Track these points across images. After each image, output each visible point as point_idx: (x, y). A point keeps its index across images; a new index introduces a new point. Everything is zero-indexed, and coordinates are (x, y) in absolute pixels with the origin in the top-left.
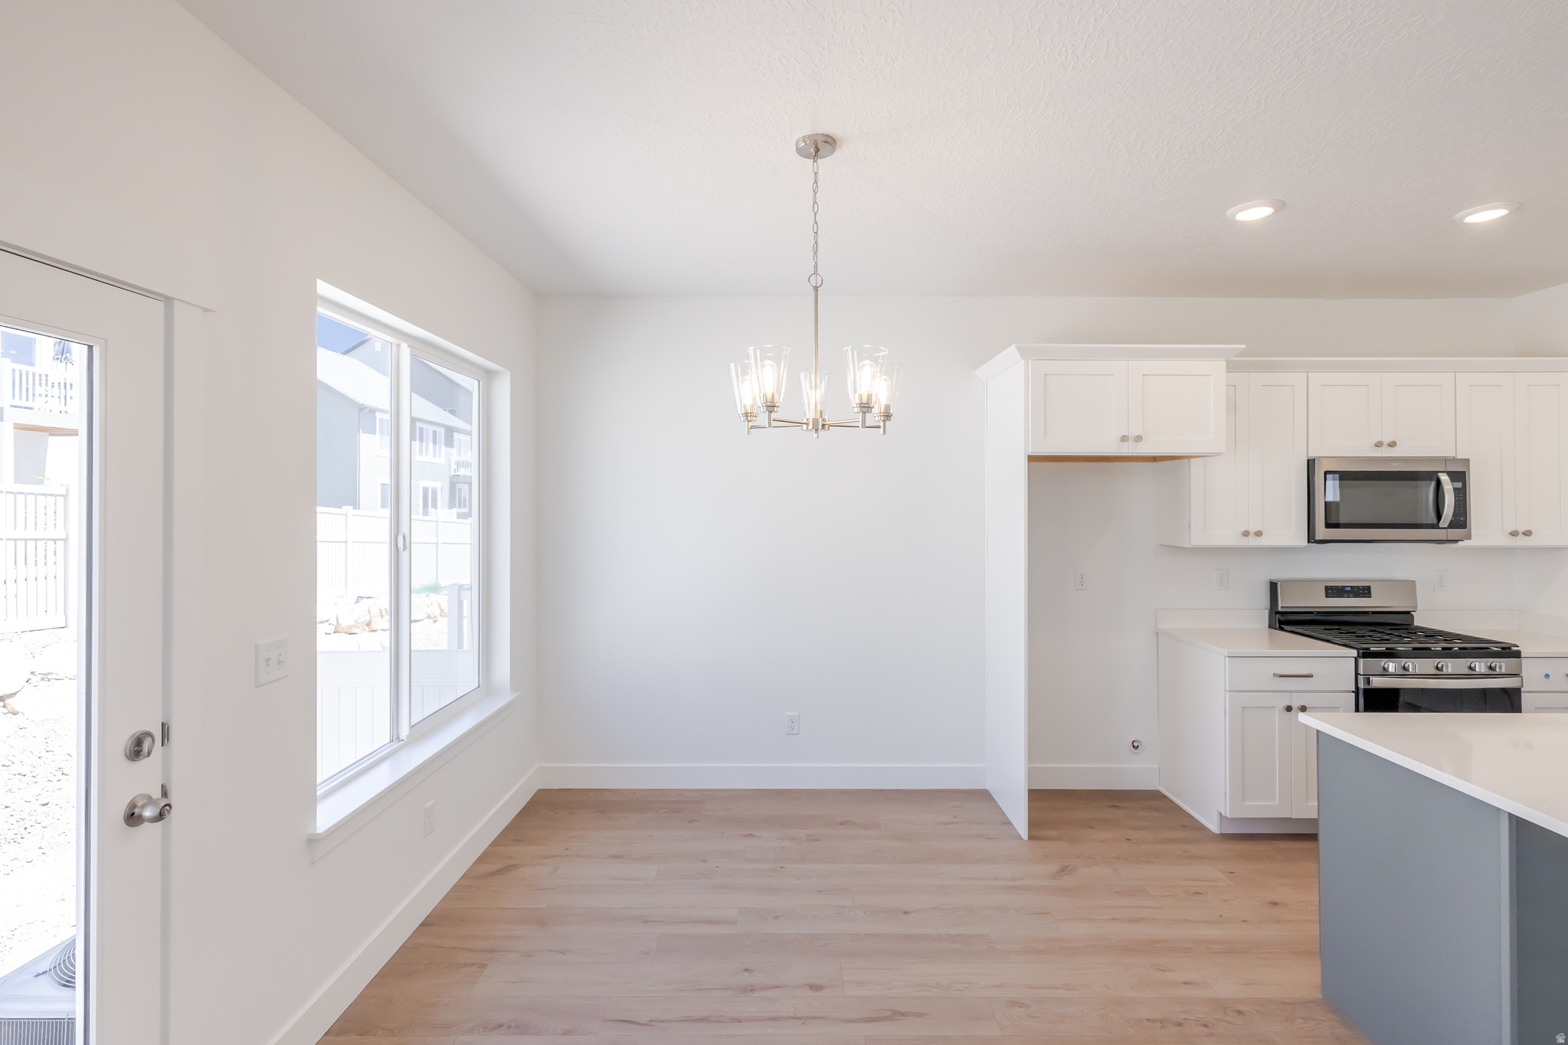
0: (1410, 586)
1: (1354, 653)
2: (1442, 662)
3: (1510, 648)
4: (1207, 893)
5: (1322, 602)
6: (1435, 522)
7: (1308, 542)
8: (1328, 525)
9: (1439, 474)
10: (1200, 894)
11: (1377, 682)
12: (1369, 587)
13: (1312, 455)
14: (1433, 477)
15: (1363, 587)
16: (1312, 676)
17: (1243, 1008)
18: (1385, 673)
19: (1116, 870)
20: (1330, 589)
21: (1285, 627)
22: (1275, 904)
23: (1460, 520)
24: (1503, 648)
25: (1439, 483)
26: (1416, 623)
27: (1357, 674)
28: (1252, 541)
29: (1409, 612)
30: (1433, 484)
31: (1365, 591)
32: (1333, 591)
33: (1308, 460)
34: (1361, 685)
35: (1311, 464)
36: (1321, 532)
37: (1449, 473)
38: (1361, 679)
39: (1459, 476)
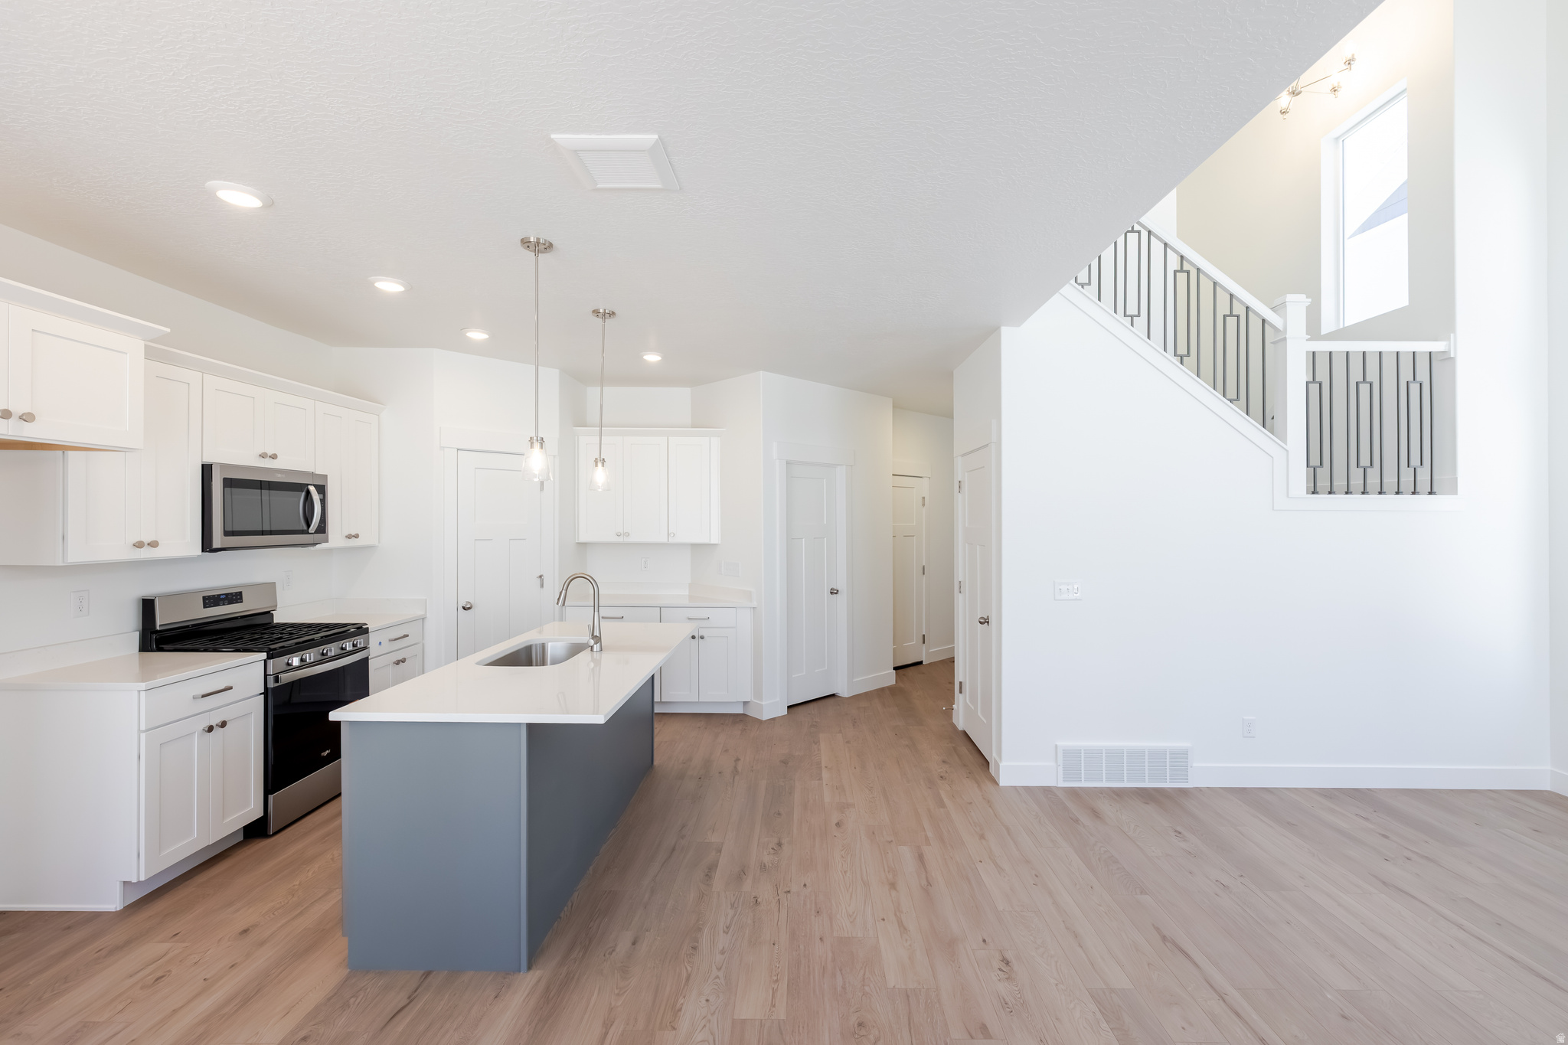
0: (271, 587)
1: (264, 655)
2: (325, 648)
3: (361, 627)
4: (170, 971)
5: (202, 613)
6: (305, 528)
7: (203, 551)
8: (227, 533)
9: (309, 487)
10: (162, 977)
11: (286, 678)
12: (241, 593)
13: (208, 460)
14: (302, 488)
15: (236, 593)
16: (231, 688)
17: (302, 1034)
18: (289, 667)
19: (19, 1035)
20: (207, 599)
21: (164, 646)
22: (245, 931)
23: (322, 529)
24: (358, 628)
25: (308, 493)
26: (276, 620)
27: (266, 676)
28: (146, 554)
29: (269, 612)
30: (303, 494)
31: (235, 597)
32: (211, 601)
33: (203, 465)
34: (271, 684)
35: (207, 470)
36: (218, 540)
37: (315, 486)
38: (271, 680)
39: (322, 490)
